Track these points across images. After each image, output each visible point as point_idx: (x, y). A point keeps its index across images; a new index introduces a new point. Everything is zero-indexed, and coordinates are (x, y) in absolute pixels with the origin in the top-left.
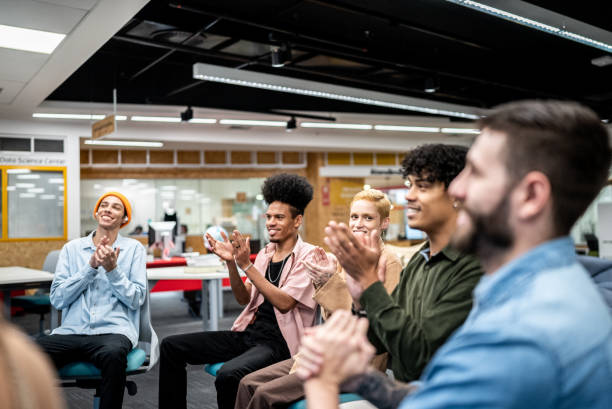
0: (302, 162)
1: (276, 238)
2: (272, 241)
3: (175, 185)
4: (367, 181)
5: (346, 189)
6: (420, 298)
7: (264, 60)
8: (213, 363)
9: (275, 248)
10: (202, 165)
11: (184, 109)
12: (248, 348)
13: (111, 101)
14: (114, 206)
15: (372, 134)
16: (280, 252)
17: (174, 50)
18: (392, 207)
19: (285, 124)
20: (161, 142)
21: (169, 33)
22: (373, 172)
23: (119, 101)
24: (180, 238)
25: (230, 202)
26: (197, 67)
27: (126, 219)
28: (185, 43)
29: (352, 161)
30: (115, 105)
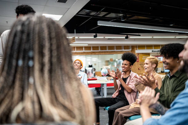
0: (130, 49)
1: (124, 71)
2: (123, 71)
3: (91, 57)
4: (151, 54)
5: (144, 57)
6: (168, 88)
7: (118, 19)
8: (107, 106)
9: (124, 74)
10: (100, 50)
11: (94, 34)
12: (117, 102)
13: (74, 33)
14: (78, 63)
15: (153, 39)
16: (125, 75)
17: (92, 17)
18: (159, 62)
19: (125, 37)
20: (88, 44)
21: (90, 12)
22: (152, 51)
23: (76, 33)
24: (94, 72)
25: (108, 61)
26: (98, 22)
27: (82, 66)
28: (95, 15)
29: (146, 48)
30: (75, 34)
